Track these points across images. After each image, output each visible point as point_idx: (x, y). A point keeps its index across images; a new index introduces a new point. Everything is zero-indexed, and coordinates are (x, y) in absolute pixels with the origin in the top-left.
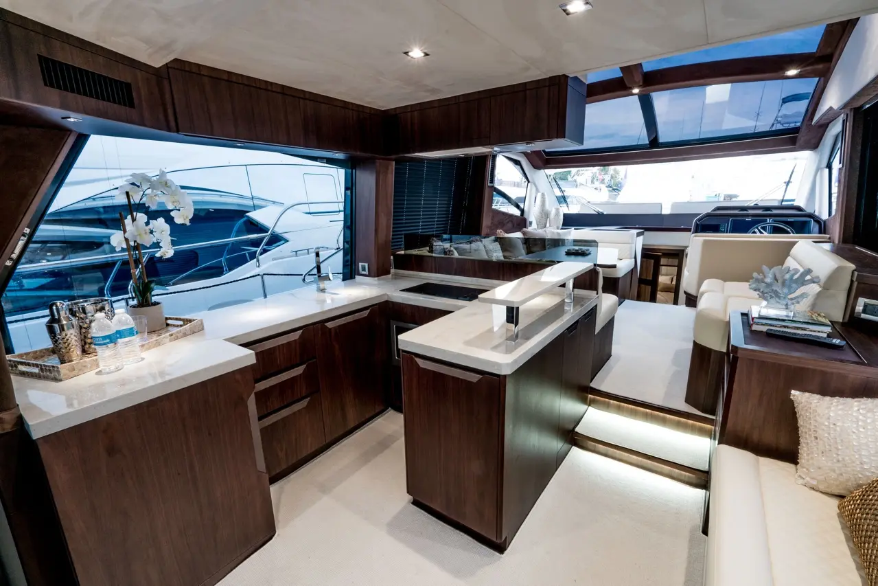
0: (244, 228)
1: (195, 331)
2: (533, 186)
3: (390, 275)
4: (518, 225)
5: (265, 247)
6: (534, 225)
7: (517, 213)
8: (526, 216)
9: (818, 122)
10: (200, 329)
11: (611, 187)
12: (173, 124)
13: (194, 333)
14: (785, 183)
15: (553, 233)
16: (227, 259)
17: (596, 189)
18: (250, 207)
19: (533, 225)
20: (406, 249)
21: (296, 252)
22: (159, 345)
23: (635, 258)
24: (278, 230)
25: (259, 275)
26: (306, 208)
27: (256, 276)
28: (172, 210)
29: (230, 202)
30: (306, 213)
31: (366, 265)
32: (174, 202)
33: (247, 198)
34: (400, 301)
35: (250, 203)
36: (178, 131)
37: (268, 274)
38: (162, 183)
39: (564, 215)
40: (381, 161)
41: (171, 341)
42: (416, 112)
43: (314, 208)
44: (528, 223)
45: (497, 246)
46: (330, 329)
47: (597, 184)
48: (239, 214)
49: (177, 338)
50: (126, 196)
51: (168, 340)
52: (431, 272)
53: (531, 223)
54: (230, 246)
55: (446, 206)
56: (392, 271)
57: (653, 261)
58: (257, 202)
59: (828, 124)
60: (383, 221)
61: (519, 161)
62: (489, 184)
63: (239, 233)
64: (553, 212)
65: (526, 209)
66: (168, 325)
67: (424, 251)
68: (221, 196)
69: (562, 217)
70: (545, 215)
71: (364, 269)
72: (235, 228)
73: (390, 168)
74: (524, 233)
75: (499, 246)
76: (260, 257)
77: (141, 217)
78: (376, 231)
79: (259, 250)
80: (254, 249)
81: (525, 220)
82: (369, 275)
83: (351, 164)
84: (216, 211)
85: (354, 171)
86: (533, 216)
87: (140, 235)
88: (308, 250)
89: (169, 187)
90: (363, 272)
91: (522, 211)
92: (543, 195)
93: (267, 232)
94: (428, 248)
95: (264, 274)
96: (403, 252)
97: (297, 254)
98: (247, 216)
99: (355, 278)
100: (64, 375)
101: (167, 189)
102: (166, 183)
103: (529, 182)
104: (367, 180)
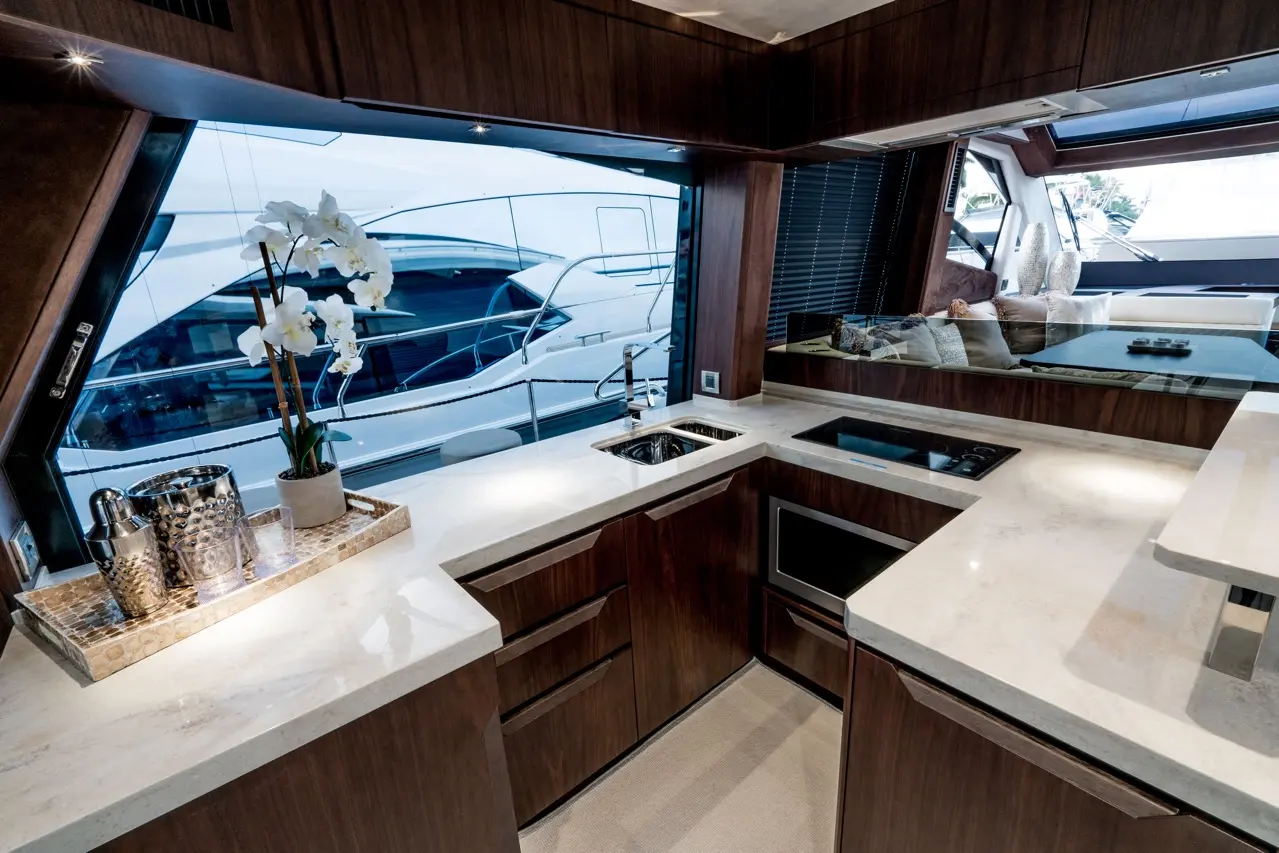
0: (507, 299)
1: (393, 532)
2: (1018, 209)
3: (761, 394)
4: (983, 287)
5: (539, 325)
6: (1013, 287)
7: (979, 263)
10: (403, 526)
12: (330, 76)
13: (390, 535)
16: (480, 346)
18: (514, 263)
19: (1009, 285)
20: (789, 341)
21: (583, 338)
22: (317, 572)
24: (557, 303)
25: (524, 381)
26: (598, 265)
27: (520, 383)
28: (351, 279)
29: (486, 258)
30: (598, 273)
31: (716, 376)
32: (353, 262)
33: (511, 250)
34: (797, 462)
35: (514, 257)
36: (341, 94)
37: (539, 381)
38: (328, 223)
39: (1083, 264)
40: (760, 163)
41: (341, 559)
42: (858, 35)
43: (611, 265)
44: (1000, 283)
45: (953, 332)
46: (655, 523)
48: (499, 275)
49: (355, 552)
50: (260, 253)
51: (335, 558)
52: (845, 390)
53: (1005, 283)
54: (485, 327)
55: (856, 255)
56: (764, 383)
58: (525, 256)
60: (754, 288)
61: (998, 162)
62: (947, 209)
63: (498, 309)
64: (1059, 262)
65: (998, 256)
66: (350, 508)
67: (822, 346)
68: (475, 248)
69: (1078, 271)
70: (1039, 268)
71: (710, 383)
72: (494, 299)
73: (774, 177)
74: (999, 305)
75: (957, 331)
76: (529, 346)
77: (294, 295)
78: (740, 308)
79: (529, 330)
80: (522, 329)
81: (994, 278)
82: (721, 395)
83: (693, 173)
84: (465, 272)
85: (699, 189)
86: (1012, 270)
87: (290, 332)
88: (601, 334)
89: (345, 230)
90: (709, 389)
91: (990, 261)
92: (1039, 227)
93: (539, 306)
94: (829, 339)
95: (533, 380)
96: (783, 348)
97: (584, 342)
98: (510, 280)
99: (691, 398)
100: (97, 668)
101: (340, 233)
102: (337, 221)
103: (1010, 201)
104: (725, 208)
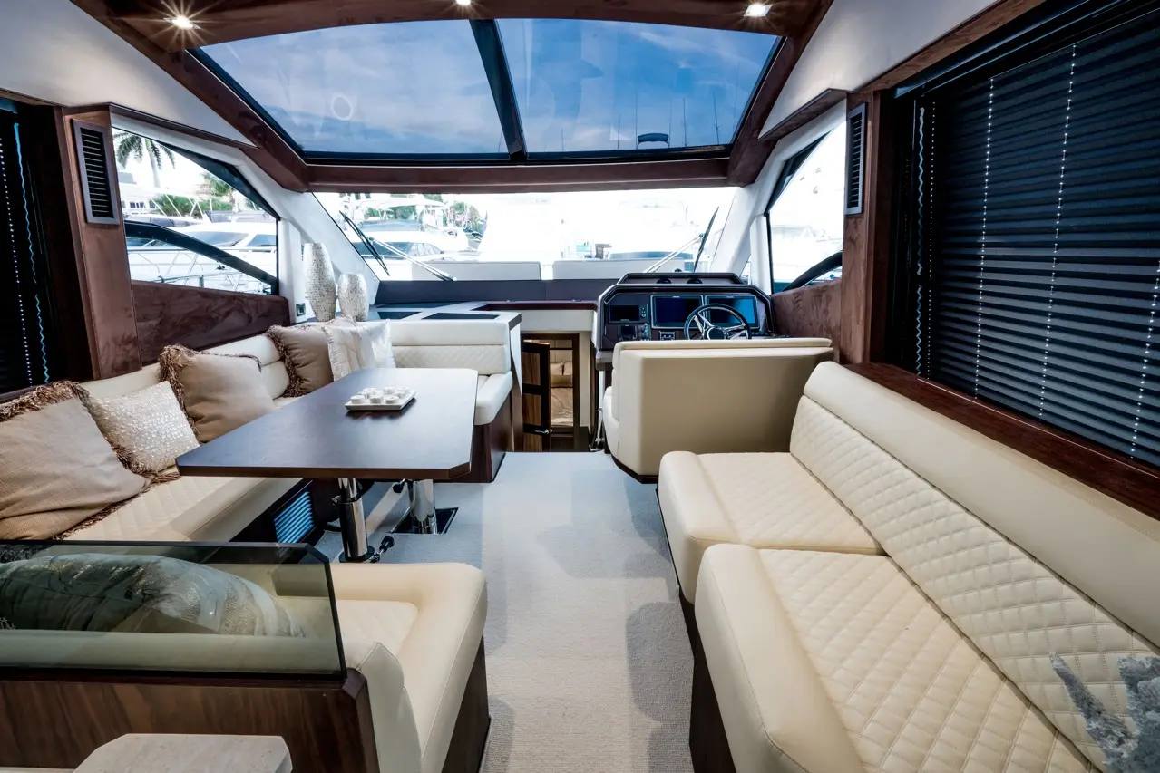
2: (291, 227)
4: (261, 318)
8: (284, 292)
9: (766, 136)
11: (470, 231)
14: (701, 236)
15: (342, 332)
17: (450, 233)
23: (513, 369)
39: (378, 285)
44: (293, 310)
47: (451, 226)
53: (301, 308)
57: (538, 355)
59: (775, 142)
61: (233, 167)
62: (95, 219)
64: (344, 286)
65: (283, 278)
70: (326, 292)
74: (276, 338)
81: (285, 304)
91: (275, 284)
92: (315, 247)
103: (278, 219)
